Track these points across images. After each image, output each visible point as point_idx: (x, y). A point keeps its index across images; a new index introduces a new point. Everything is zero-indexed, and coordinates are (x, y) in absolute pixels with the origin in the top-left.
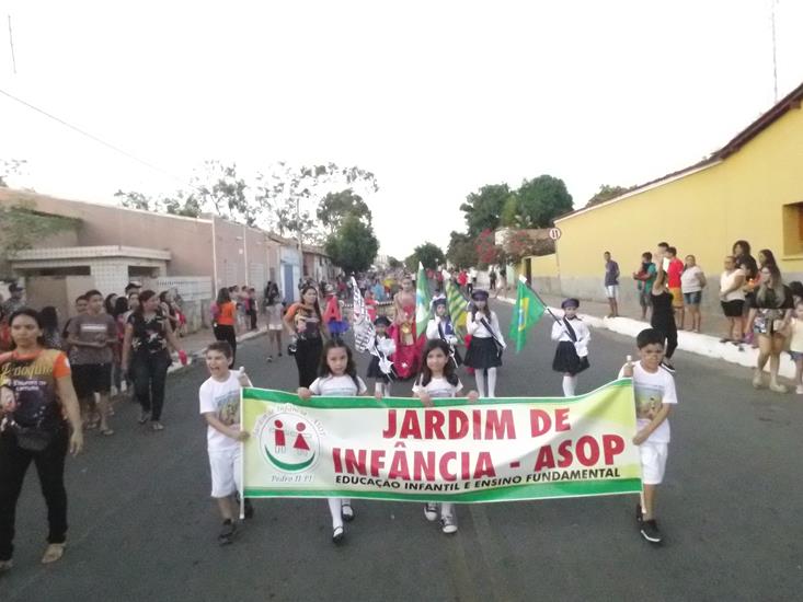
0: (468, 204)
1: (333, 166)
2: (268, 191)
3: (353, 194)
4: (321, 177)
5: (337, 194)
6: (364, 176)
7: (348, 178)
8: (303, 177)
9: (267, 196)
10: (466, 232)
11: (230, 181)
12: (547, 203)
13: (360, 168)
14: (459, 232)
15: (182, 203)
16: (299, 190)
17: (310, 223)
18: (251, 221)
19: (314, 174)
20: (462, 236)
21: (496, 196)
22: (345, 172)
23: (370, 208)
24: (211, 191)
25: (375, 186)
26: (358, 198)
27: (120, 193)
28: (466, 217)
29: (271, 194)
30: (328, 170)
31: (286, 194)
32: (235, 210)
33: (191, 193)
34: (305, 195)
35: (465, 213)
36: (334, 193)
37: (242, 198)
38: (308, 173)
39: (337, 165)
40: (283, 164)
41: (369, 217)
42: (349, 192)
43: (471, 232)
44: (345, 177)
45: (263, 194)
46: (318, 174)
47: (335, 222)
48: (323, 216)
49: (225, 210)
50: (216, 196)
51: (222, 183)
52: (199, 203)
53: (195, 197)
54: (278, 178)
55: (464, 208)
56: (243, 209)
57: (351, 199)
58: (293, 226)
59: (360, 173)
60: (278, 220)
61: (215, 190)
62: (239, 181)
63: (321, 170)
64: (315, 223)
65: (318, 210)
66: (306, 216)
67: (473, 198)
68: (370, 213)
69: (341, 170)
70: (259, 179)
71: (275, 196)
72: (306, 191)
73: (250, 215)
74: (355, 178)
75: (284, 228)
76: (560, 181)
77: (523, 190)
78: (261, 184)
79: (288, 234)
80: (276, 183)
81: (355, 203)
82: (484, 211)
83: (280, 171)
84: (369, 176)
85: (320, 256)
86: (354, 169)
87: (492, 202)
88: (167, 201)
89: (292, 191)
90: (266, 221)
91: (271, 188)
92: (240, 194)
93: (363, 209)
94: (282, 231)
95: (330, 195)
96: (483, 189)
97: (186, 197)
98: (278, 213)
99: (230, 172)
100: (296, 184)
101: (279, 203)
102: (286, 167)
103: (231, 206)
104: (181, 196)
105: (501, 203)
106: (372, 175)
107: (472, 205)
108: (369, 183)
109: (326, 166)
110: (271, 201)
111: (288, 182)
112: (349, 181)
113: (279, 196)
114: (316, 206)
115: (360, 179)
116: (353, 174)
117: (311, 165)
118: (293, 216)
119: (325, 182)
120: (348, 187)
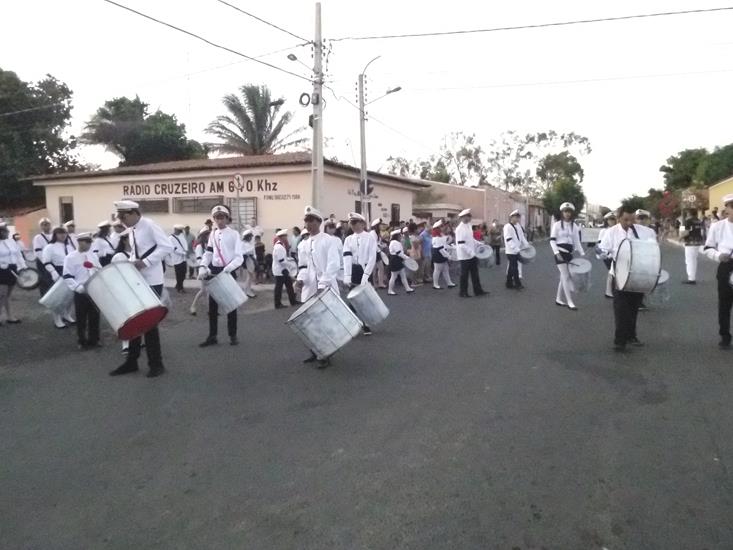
0: (667, 165)
1: (553, 133)
2: (498, 154)
3: (568, 156)
4: (543, 142)
5: (555, 156)
6: (579, 140)
7: (566, 142)
8: (528, 143)
9: (497, 158)
10: (663, 189)
11: (469, 147)
13: (576, 134)
14: (656, 189)
15: (434, 164)
16: (523, 153)
17: (530, 180)
18: (483, 178)
19: (536, 139)
20: (660, 193)
21: (694, 159)
22: (563, 137)
23: (582, 168)
24: (455, 155)
25: (589, 148)
26: (573, 159)
27: (391, 159)
28: (665, 176)
29: (501, 156)
30: (548, 137)
31: (513, 156)
32: (472, 170)
33: (440, 157)
34: (528, 157)
35: (664, 173)
36: (552, 154)
37: (478, 161)
38: (532, 139)
39: (556, 132)
40: (511, 133)
41: (582, 175)
42: (566, 153)
43: (667, 189)
44: (563, 142)
46: (539, 140)
47: (552, 179)
48: (541, 174)
49: (465, 170)
50: (459, 160)
51: (464, 150)
52: (446, 164)
53: (443, 160)
54: (507, 144)
55: (663, 169)
56: (477, 169)
57: (567, 159)
58: (518, 182)
59: (576, 138)
60: (505, 177)
61: (458, 155)
62: (476, 147)
63: (543, 137)
64: (535, 180)
65: (538, 169)
66: (528, 172)
67: (673, 160)
68: (582, 171)
69: (559, 136)
70: (492, 145)
71: (503, 158)
72: (529, 153)
73: (484, 173)
74: (570, 142)
75: (510, 184)
77: (714, 155)
78: (494, 149)
79: (511, 189)
80: (505, 148)
81: (570, 163)
82: (681, 172)
83: (509, 139)
84: (584, 140)
85: (539, 207)
86: (571, 135)
87: (689, 165)
88: (422, 164)
89: (518, 154)
90: (495, 178)
91: (501, 152)
92: (476, 156)
93: (577, 169)
94: (507, 186)
95: (549, 157)
96: (679, 153)
97: (436, 161)
98: (505, 171)
99: (470, 141)
100: (521, 149)
101: (507, 164)
102: (514, 135)
103: (469, 167)
104: (433, 160)
105: (696, 165)
106: (586, 139)
107: (671, 166)
108: (583, 146)
109: (547, 133)
110: (500, 162)
111: (515, 147)
112: (566, 145)
113: (507, 158)
114: (536, 166)
115: (575, 143)
116: (570, 139)
117: (534, 133)
118: (517, 174)
119: (545, 146)
120: (564, 150)
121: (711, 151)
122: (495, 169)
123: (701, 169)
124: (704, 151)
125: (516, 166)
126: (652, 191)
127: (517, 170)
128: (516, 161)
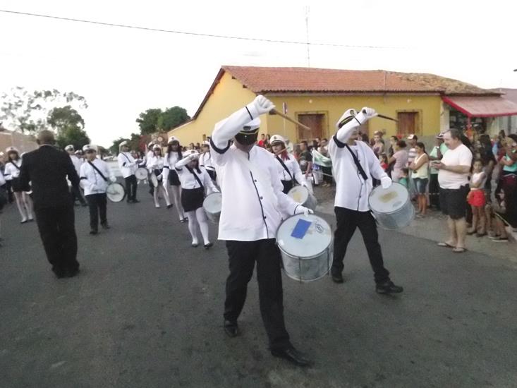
0: (140, 118)
1: (56, 91)
2: (10, 105)
3: (71, 109)
4: (49, 98)
5: (60, 109)
6: (78, 98)
7: (68, 99)
8: (36, 98)
9: (10, 108)
10: (140, 134)
12: (177, 121)
13: (75, 93)
14: (136, 133)
16: (33, 105)
19: (43, 95)
20: (138, 136)
21: (155, 115)
22: (65, 95)
23: (83, 118)
25: (86, 104)
26: (75, 112)
28: (140, 125)
29: (13, 106)
30: (53, 94)
31: (25, 107)
34: (38, 108)
35: (139, 123)
36: (58, 107)
38: (39, 95)
39: (59, 91)
40: (19, 88)
41: (83, 123)
42: (69, 107)
43: (142, 133)
44: (65, 99)
45: (7, 106)
46: (46, 96)
47: (60, 126)
48: (52, 122)
54: (18, 97)
55: (138, 121)
57: (70, 112)
58: (32, 127)
59: (76, 96)
60: (20, 124)
63: (48, 94)
64: (46, 126)
65: (48, 118)
66: (40, 122)
67: (142, 115)
68: (83, 121)
69: (62, 94)
70: (4, 97)
71: (16, 108)
72: (38, 106)
74: (72, 99)
75: (25, 130)
76: (185, 110)
77: (166, 113)
78: (6, 100)
79: (27, 133)
80: (17, 100)
81: (72, 114)
82: (149, 122)
83: (19, 93)
84: (81, 98)
86: (71, 93)
87: (153, 118)
89: (29, 106)
90: (10, 125)
91: (13, 103)
93: (79, 118)
94: (23, 131)
95: (56, 110)
96: (147, 111)
98: (19, 119)
100: (32, 102)
101: (20, 113)
102: (24, 90)
105: (157, 119)
106: (83, 98)
107: (142, 119)
108: (82, 102)
109: (52, 91)
110: (13, 111)
111: (26, 101)
112: (68, 101)
113: (19, 108)
114: (47, 116)
115: (75, 100)
116: (70, 97)
117: (41, 90)
118: (31, 121)
119: (52, 101)
120: (67, 104)
121: (164, 110)
122: (10, 118)
123: (160, 121)
124: (159, 110)
125: (29, 116)
126: (133, 135)
127: (30, 119)
128: (28, 111)
